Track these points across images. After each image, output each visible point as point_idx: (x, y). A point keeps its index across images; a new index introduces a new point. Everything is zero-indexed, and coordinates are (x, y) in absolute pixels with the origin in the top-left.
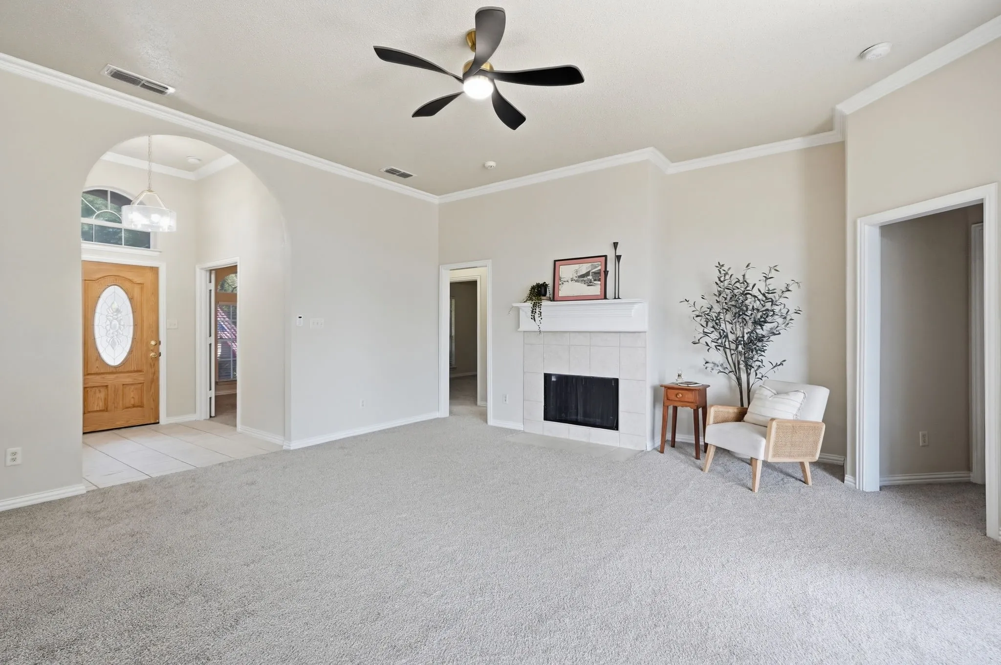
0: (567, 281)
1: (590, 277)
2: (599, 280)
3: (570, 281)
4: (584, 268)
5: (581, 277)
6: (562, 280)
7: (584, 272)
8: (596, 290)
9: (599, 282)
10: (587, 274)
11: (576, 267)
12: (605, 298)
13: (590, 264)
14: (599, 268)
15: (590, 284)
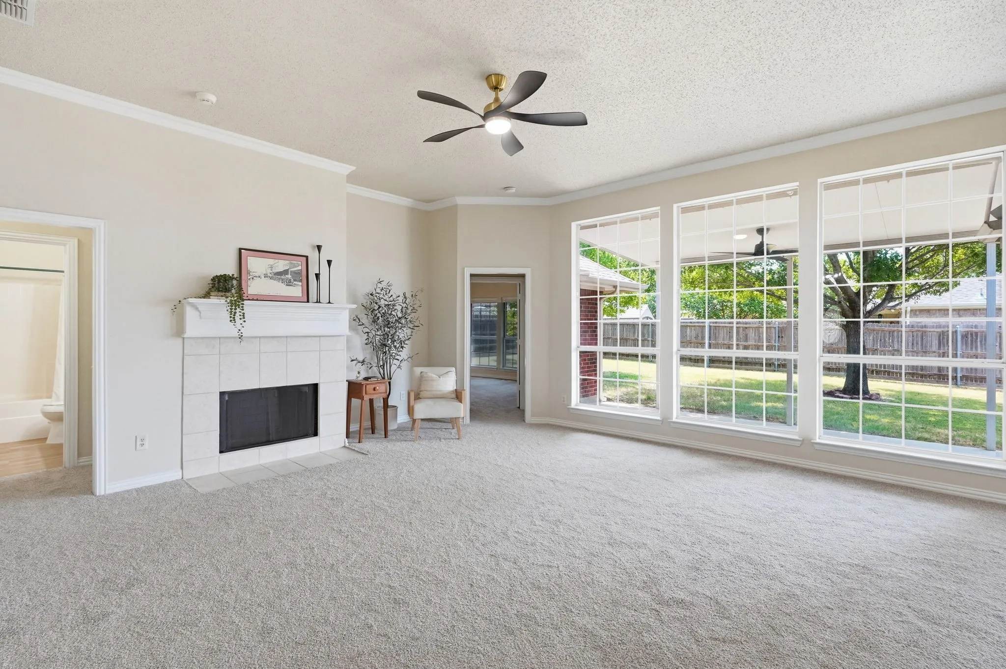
0: (259, 277)
1: (289, 276)
2: (301, 281)
3: (263, 277)
4: (281, 265)
5: (279, 275)
6: (251, 274)
7: (281, 269)
8: (297, 291)
9: (300, 284)
10: (285, 272)
11: (271, 261)
12: (308, 301)
13: (288, 262)
14: (300, 268)
15: (289, 283)
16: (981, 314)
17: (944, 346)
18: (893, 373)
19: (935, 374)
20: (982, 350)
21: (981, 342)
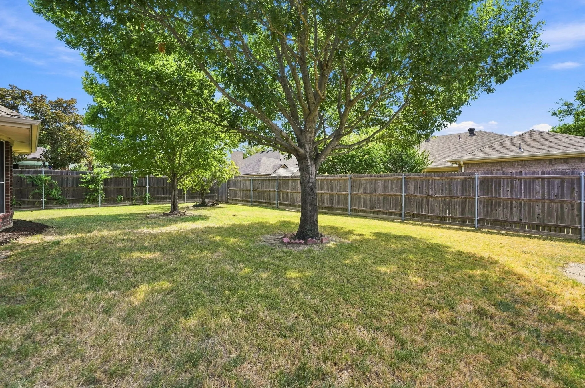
16: (518, 165)
17: (466, 192)
18: (428, 216)
19: (459, 218)
20: (496, 195)
21: (495, 187)
